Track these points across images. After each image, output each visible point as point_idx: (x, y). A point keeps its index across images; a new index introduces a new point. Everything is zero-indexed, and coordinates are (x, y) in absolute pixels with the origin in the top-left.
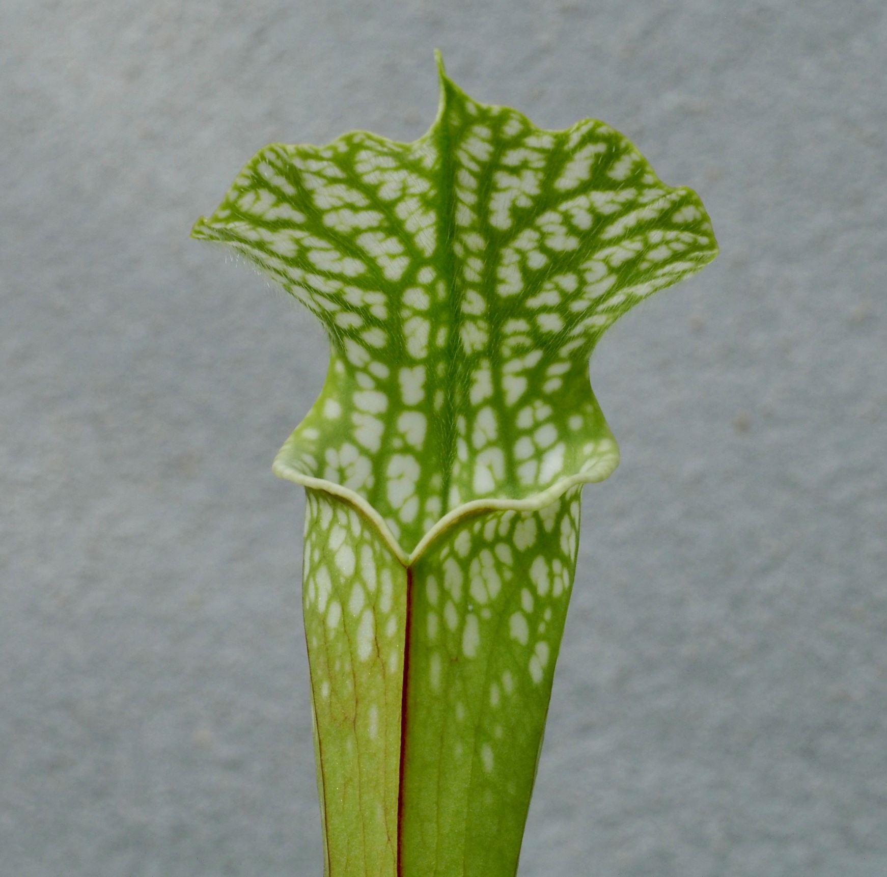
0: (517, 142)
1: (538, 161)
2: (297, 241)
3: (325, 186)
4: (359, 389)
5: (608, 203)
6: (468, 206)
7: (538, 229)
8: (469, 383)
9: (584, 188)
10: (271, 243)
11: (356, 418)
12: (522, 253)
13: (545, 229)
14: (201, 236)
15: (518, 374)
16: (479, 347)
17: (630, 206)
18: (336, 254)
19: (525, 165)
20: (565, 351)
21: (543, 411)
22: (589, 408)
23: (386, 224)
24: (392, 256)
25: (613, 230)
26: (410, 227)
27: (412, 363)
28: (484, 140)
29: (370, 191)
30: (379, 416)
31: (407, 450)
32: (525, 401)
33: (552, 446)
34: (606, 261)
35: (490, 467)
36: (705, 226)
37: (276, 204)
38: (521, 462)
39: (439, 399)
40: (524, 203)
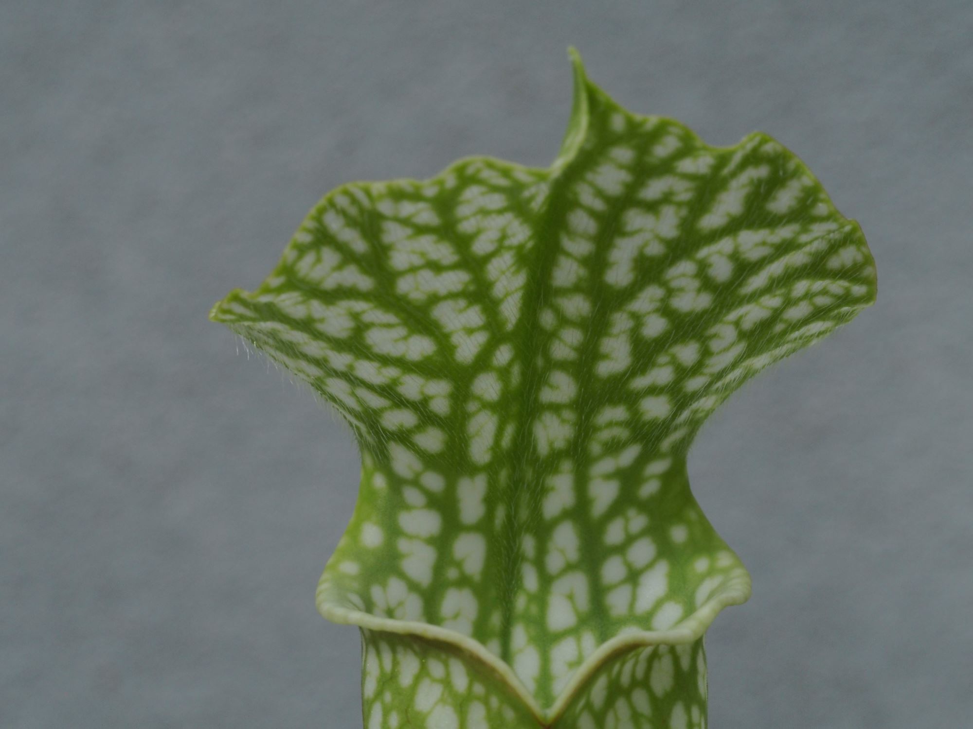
0: (666, 167)
1: (684, 192)
2: (355, 316)
3: (410, 237)
4: (407, 507)
5: (757, 245)
6: (576, 259)
7: (664, 284)
8: (540, 492)
9: (733, 227)
10: (322, 321)
11: (403, 545)
12: (637, 318)
13: (674, 284)
14: (228, 317)
15: (608, 477)
16: (560, 444)
17: (785, 248)
18: (402, 331)
19: (667, 198)
20: (666, 444)
21: (638, 521)
22: (692, 515)
23: (472, 288)
24: (470, 331)
25: (757, 281)
26: (498, 290)
27: (473, 470)
28: (621, 167)
29: (462, 243)
30: (431, 541)
31: (463, 581)
32: (616, 509)
33: (650, 566)
34: (737, 323)
35: (571, 597)
36: (868, 271)
37: (339, 267)
38: (609, 588)
39: (500, 513)
40: (655, 249)
